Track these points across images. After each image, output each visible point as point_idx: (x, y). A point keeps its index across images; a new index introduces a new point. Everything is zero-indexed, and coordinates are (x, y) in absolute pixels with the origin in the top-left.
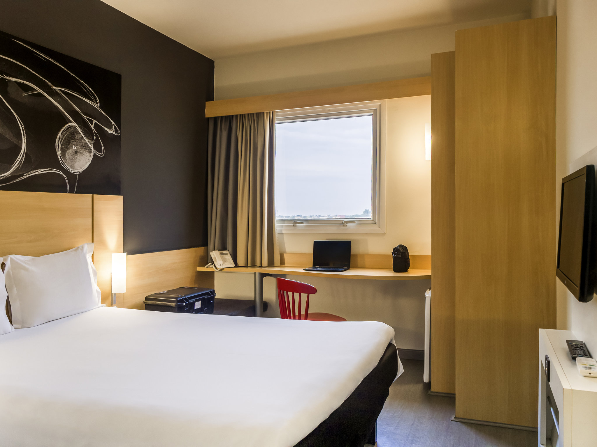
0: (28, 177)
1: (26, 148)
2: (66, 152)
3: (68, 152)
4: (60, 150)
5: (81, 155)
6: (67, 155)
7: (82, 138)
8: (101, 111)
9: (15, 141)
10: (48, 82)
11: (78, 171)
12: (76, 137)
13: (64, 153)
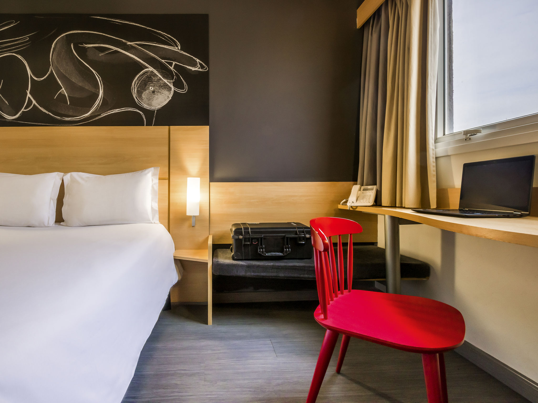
0: (105, 116)
1: (103, 94)
2: (142, 93)
3: (144, 93)
4: (136, 92)
5: (159, 94)
6: (143, 95)
7: (160, 79)
8: (182, 52)
9: (93, 90)
10: (123, 40)
11: (156, 107)
12: (153, 79)
13: (140, 94)
